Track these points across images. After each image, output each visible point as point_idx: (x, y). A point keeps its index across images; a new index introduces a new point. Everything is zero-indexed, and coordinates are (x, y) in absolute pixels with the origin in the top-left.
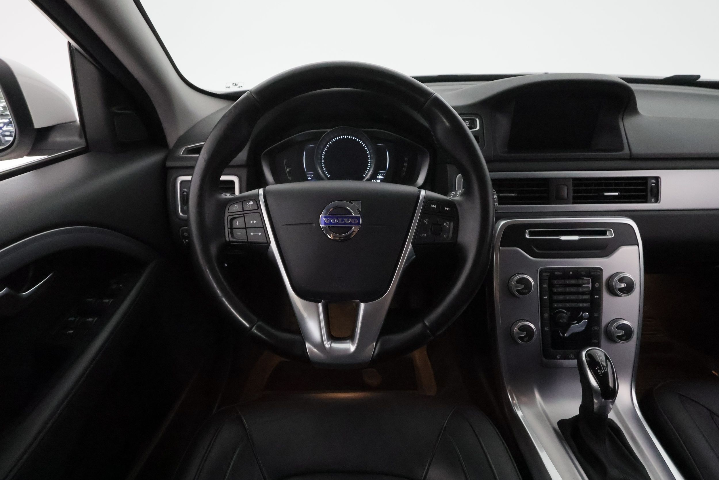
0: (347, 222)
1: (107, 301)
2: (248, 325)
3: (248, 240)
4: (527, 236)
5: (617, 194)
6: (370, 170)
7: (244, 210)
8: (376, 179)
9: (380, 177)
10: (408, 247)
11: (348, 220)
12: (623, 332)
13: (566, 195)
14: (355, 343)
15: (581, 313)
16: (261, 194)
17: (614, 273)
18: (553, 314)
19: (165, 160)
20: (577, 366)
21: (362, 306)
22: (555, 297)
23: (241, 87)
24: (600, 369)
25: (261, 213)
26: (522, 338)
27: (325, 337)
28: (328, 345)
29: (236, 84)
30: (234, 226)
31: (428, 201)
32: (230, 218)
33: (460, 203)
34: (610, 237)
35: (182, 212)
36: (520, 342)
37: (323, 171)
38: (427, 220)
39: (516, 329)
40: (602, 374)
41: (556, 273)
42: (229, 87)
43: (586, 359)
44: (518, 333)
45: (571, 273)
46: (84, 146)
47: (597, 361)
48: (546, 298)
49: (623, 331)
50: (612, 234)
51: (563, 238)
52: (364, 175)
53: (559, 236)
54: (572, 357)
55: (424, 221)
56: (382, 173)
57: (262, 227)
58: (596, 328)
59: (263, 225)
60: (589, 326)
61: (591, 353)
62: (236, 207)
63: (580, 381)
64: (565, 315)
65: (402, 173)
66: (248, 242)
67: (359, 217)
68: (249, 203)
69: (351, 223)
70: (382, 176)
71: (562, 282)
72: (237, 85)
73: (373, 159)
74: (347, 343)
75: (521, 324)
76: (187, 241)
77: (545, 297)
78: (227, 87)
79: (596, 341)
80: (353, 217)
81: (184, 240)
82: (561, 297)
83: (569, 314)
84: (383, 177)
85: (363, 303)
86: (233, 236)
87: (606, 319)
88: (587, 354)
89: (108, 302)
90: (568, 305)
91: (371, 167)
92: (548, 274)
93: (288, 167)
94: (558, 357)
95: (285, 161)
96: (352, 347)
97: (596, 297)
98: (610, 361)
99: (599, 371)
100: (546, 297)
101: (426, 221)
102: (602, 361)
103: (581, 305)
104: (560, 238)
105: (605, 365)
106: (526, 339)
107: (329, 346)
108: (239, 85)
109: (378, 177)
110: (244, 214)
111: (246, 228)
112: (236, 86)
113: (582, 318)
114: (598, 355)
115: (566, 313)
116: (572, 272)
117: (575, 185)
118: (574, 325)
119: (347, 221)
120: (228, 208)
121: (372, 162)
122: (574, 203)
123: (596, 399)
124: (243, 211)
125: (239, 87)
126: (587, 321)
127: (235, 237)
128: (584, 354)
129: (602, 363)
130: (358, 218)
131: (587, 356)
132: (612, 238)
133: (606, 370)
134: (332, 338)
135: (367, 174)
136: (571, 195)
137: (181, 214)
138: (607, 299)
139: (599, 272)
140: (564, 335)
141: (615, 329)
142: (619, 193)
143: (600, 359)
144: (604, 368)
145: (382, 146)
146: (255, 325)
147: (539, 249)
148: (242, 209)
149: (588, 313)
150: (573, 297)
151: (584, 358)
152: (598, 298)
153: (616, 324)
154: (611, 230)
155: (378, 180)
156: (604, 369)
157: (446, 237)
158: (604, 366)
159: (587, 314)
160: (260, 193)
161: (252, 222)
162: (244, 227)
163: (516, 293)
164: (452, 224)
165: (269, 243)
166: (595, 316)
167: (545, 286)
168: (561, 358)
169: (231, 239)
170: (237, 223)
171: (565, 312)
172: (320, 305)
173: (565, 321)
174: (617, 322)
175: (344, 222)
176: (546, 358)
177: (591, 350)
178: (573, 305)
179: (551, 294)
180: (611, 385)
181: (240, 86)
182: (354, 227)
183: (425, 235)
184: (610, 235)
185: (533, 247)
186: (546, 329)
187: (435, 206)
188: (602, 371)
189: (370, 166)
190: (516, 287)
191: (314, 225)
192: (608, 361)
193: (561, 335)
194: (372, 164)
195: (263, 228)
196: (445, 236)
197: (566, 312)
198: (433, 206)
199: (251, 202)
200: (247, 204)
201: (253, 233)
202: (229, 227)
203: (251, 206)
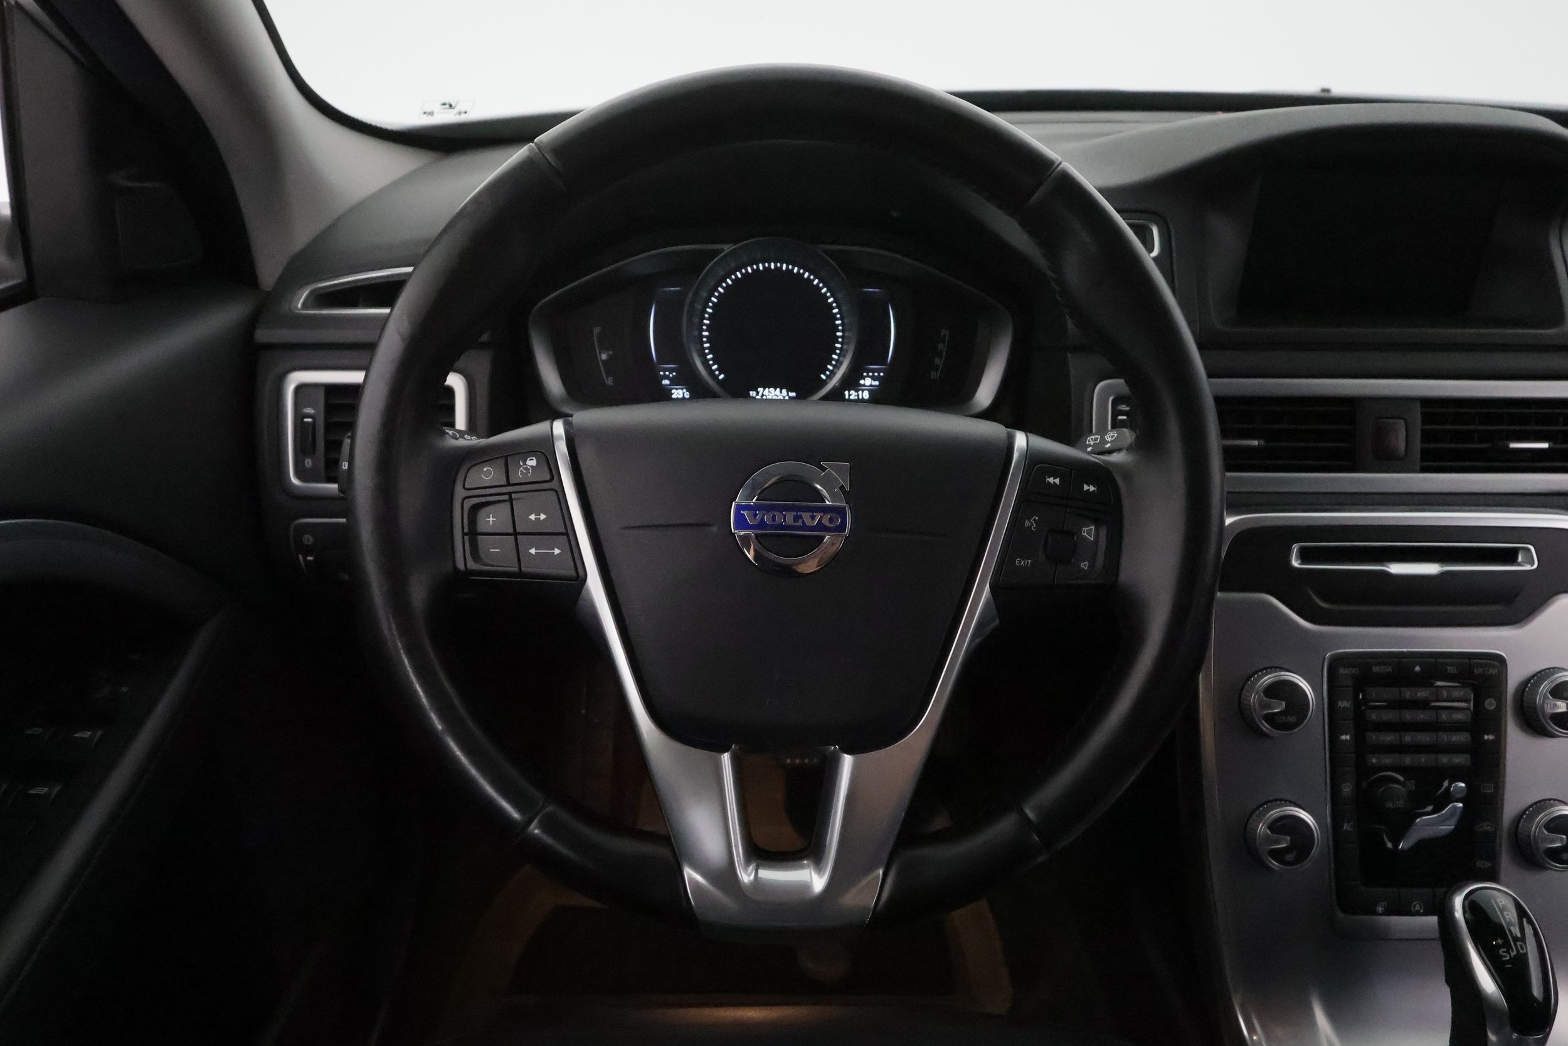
0: (808, 522)
1: (87, 734)
2: (516, 815)
3: (520, 568)
4: (1295, 563)
5: (1545, 445)
6: (841, 364)
7: (511, 482)
8: (857, 387)
9: (868, 382)
10: (981, 597)
11: (813, 518)
12: (1562, 839)
13: (1402, 446)
14: (826, 867)
15: (1446, 784)
16: (560, 438)
17: (1539, 670)
18: (1364, 784)
19: (252, 322)
20: (1437, 935)
21: (847, 761)
22: (1373, 737)
23: (466, 113)
24: (1507, 945)
25: (559, 490)
26: (1277, 855)
27: (738, 851)
28: (749, 875)
29: (451, 106)
30: (481, 527)
31: (1035, 463)
32: (468, 504)
33: (1126, 472)
34: (1528, 567)
35: (298, 475)
36: (1275, 864)
37: (705, 362)
38: (1035, 520)
39: (1262, 828)
40: (1511, 961)
41: (1376, 669)
42: (431, 114)
43: (1465, 918)
44: (1267, 839)
45: (1418, 669)
46: (20, 281)
47: (1497, 920)
48: (1346, 740)
49: (1564, 837)
50: (1533, 560)
51: (1397, 569)
52: (823, 377)
53: (1386, 564)
54: (1418, 908)
55: (1027, 524)
56: (873, 371)
57: (564, 531)
58: (1487, 827)
59: (565, 524)
60: (1467, 819)
61: (1478, 900)
62: (489, 472)
63: (1444, 978)
64: (1400, 789)
65: (932, 373)
66: (520, 574)
67: (844, 509)
68: (525, 464)
69: (821, 527)
70: (873, 378)
71: (1390, 693)
72: (454, 108)
73: (850, 330)
74: (802, 867)
75: (1275, 813)
76: (310, 558)
77: (1343, 737)
78: (425, 113)
79: (1488, 864)
80: (826, 510)
81: (301, 557)
82: (1389, 738)
83: (1412, 785)
84: (877, 383)
85: (848, 754)
86: (476, 555)
87: (1513, 802)
88: (1466, 902)
89: (90, 736)
90: (1408, 760)
91: (843, 352)
92: (1354, 671)
93: (603, 348)
94: (1380, 910)
95: (597, 331)
96: (817, 881)
97: (1486, 737)
98: (1530, 922)
99: (1504, 952)
100: (1348, 737)
101: (1031, 523)
102: (1510, 924)
103: (1444, 759)
104: (1389, 568)
105: (1519, 935)
106: (1290, 857)
107: (752, 877)
108: (460, 107)
109: (862, 382)
110: (510, 494)
111: (515, 534)
112: (451, 110)
113: (1448, 798)
114: (1498, 906)
115: (1402, 784)
116: (1420, 666)
117: (1427, 418)
118: (1424, 818)
119: (810, 519)
120: (464, 474)
121: (846, 341)
122: (1424, 470)
123: (1496, 1033)
124: (509, 484)
125: (460, 113)
126: (1461, 805)
127: (482, 555)
128: (1458, 901)
129: (1512, 928)
130: (840, 511)
131: (1467, 909)
132: (1532, 570)
133: (1522, 949)
134: (759, 853)
135: (833, 373)
136: (1417, 445)
137: (295, 481)
138: (1517, 742)
139: (1494, 666)
140: (1396, 844)
141: (1540, 829)
142: (1551, 444)
143: (1504, 918)
144: (1518, 943)
145: (878, 292)
146: (536, 815)
147: (1325, 600)
148: (505, 479)
149: (1463, 782)
150: (1424, 738)
151: (1459, 914)
152: (1492, 740)
153: (1542, 819)
154: (1529, 550)
155: (863, 391)
156: (1516, 945)
157: (1086, 569)
158: (1515, 939)
159: (1463, 785)
160: (556, 432)
161: (533, 517)
162: (511, 530)
163: (1265, 727)
164: (1103, 532)
165: (581, 579)
166: (1485, 791)
167: (1343, 704)
168: (1389, 912)
169: (472, 565)
170: (490, 519)
171: (1399, 780)
172: (726, 758)
173: (1400, 804)
174: (1547, 812)
175: (800, 523)
176: (1344, 911)
177: (1479, 891)
178: (1423, 759)
179: (1361, 726)
180: (1537, 991)
181: (463, 110)
182: (827, 537)
183: (1030, 561)
184: (1528, 564)
185: (1310, 592)
186: (1346, 827)
187: (1057, 481)
188: (1513, 951)
189: (841, 349)
190: (1264, 706)
191: (715, 529)
192: (1525, 920)
193: (1389, 845)
194: (848, 344)
195: (566, 534)
196: (1085, 565)
197: (1401, 778)
198: (1051, 480)
199: (530, 460)
200: (521, 466)
201: (536, 550)
202: (466, 530)
203: (530, 471)
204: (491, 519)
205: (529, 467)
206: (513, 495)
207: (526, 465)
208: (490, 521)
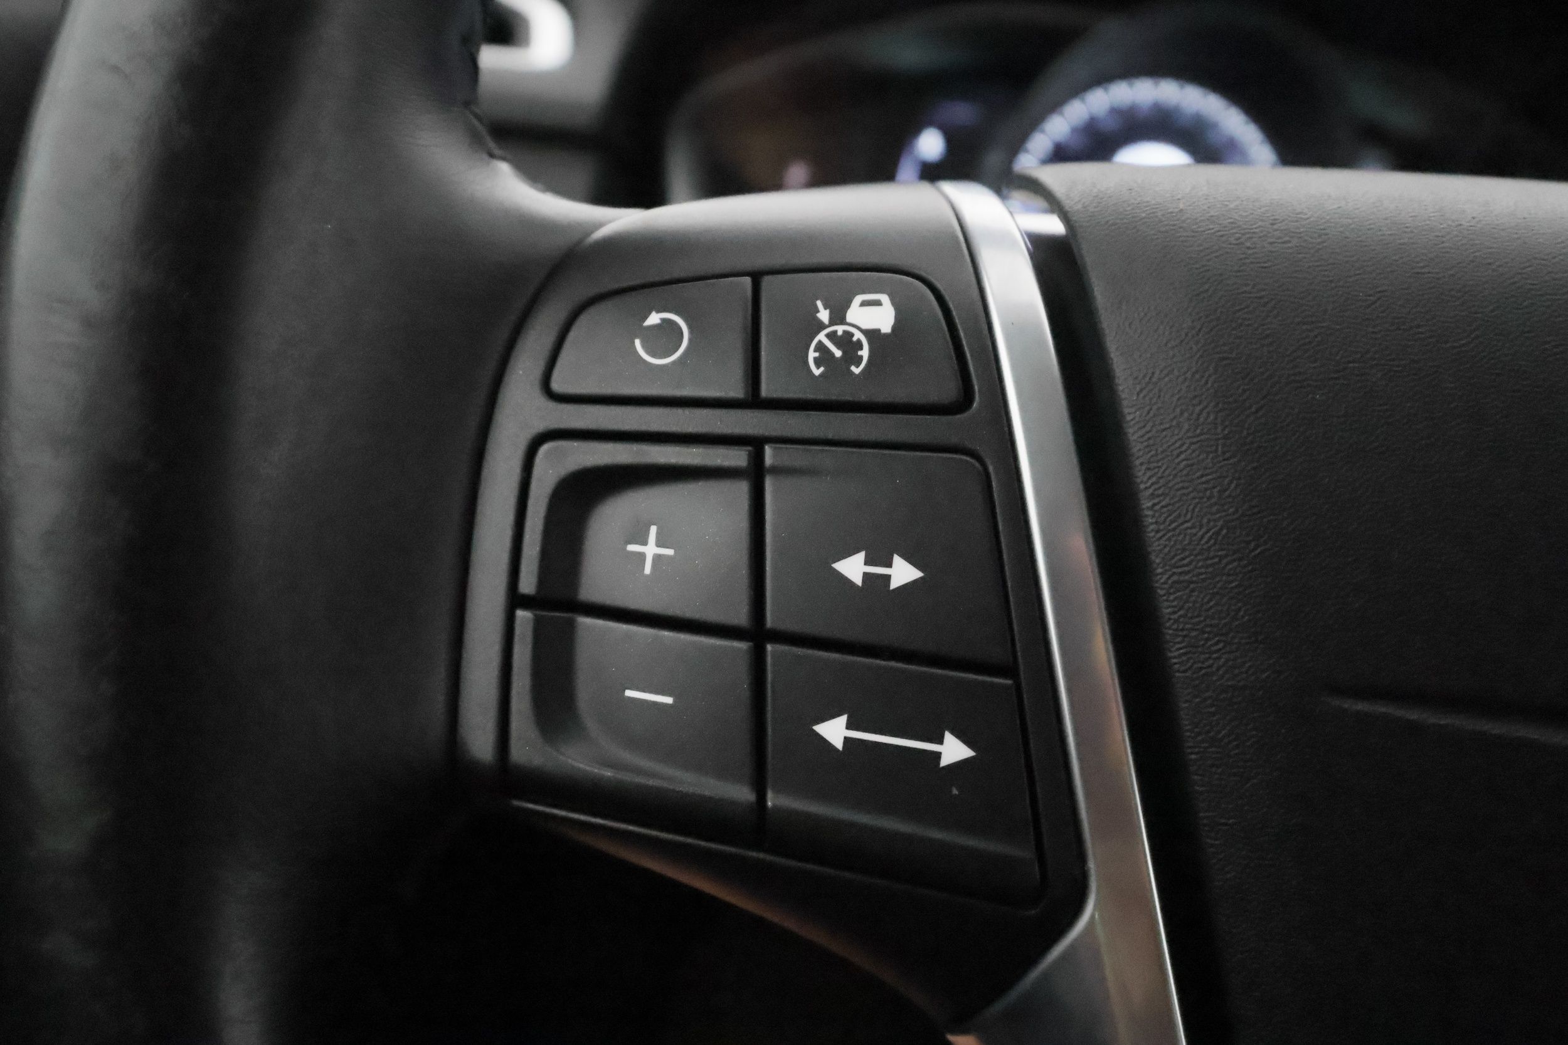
3: (762, 797)
7: (766, 392)
30: (601, 578)
32: (555, 465)
62: (669, 329)
68: (839, 317)
86: (557, 704)
110: (755, 444)
111: (760, 635)
124: (754, 401)
127: (588, 710)
161: (853, 568)
162: (740, 616)
169: (533, 748)
170: (646, 549)
199: (864, 304)
200: (821, 326)
201: (850, 726)
202: (528, 584)
203: (865, 353)
204: (651, 550)
205: (858, 335)
206: (768, 450)
207: (842, 321)
208: (642, 556)
